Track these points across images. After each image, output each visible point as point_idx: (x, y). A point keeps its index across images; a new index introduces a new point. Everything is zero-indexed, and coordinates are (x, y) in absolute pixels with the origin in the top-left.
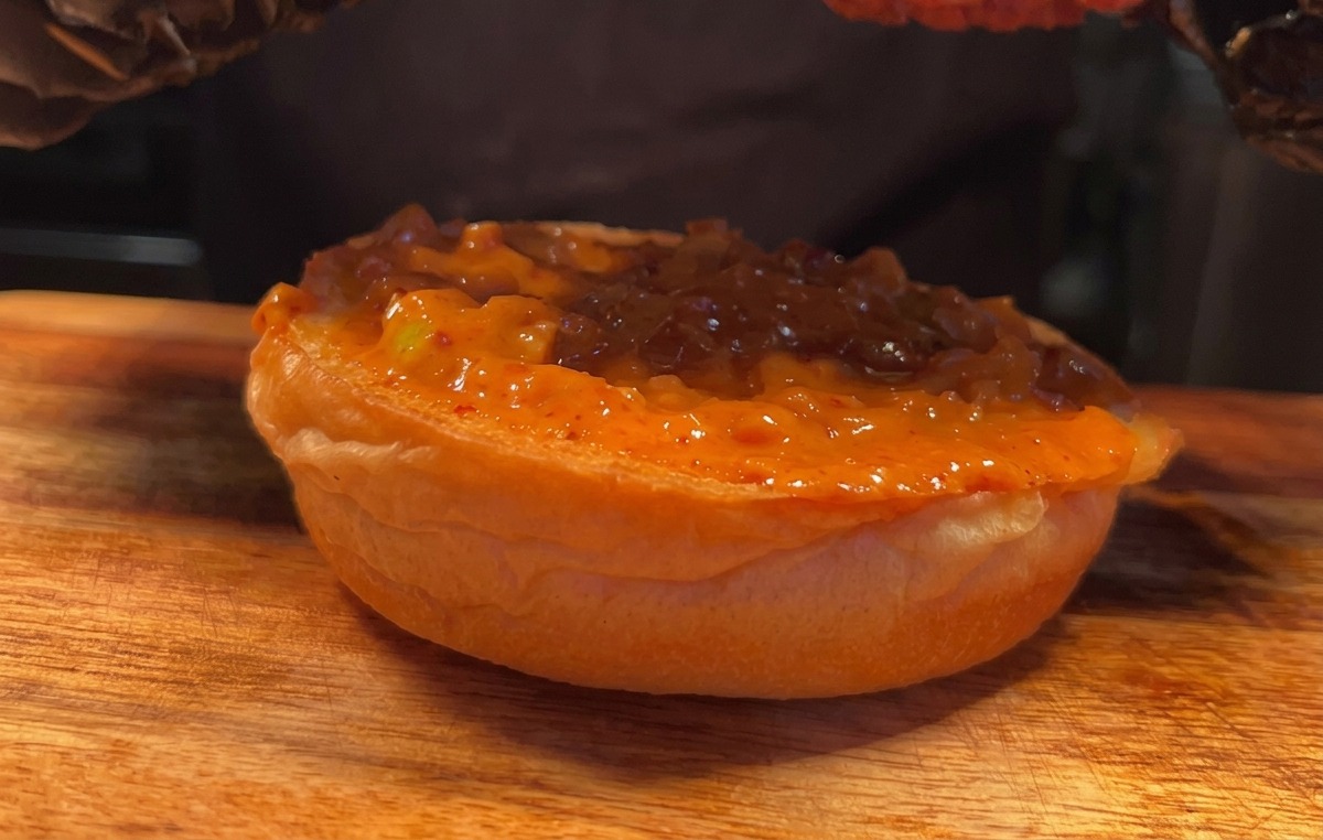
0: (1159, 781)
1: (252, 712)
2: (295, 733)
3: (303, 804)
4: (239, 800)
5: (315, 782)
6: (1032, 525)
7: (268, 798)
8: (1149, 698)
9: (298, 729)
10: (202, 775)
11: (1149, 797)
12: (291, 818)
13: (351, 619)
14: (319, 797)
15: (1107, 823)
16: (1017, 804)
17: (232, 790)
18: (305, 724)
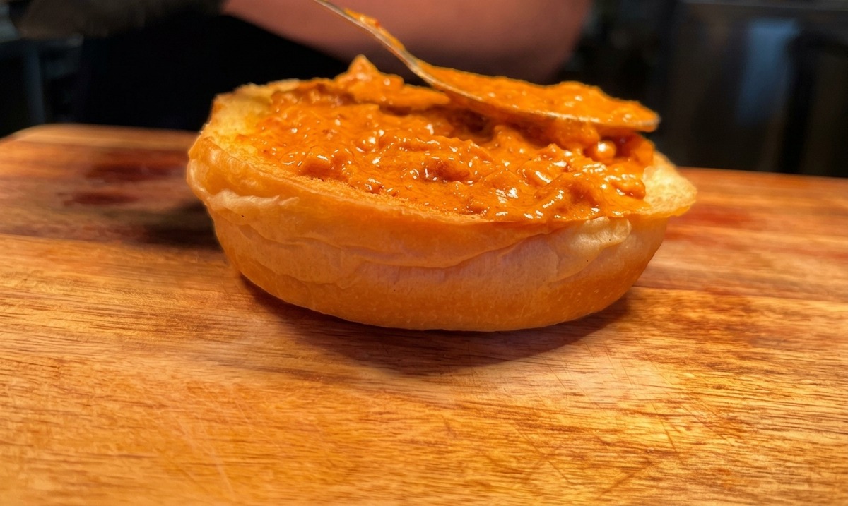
0: (691, 371)
1: (199, 345)
2: (225, 356)
3: (232, 392)
4: (196, 390)
5: (237, 380)
6: (624, 237)
7: (212, 390)
8: (684, 329)
9: (225, 354)
10: (173, 377)
11: (687, 379)
12: (226, 400)
13: (250, 296)
14: (240, 388)
15: (667, 393)
16: (615, 384)
17: (192, 386)
18: (229, 352)
